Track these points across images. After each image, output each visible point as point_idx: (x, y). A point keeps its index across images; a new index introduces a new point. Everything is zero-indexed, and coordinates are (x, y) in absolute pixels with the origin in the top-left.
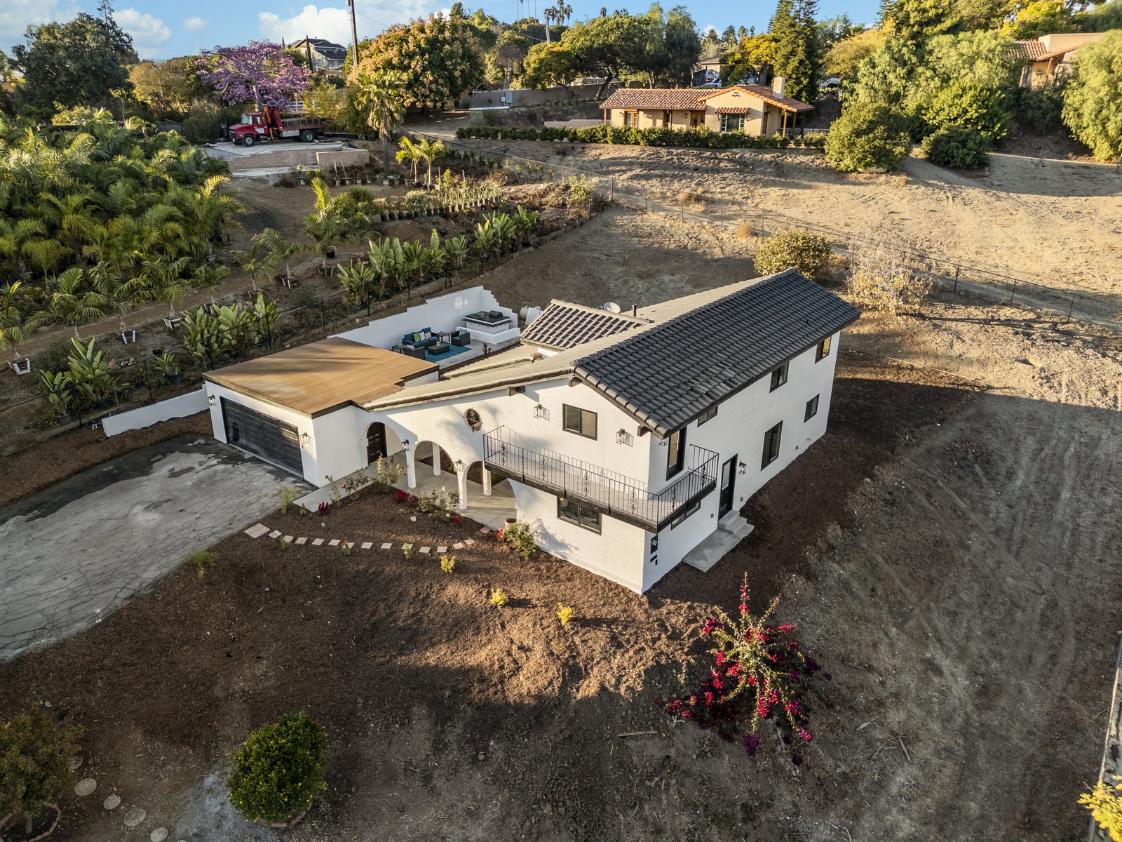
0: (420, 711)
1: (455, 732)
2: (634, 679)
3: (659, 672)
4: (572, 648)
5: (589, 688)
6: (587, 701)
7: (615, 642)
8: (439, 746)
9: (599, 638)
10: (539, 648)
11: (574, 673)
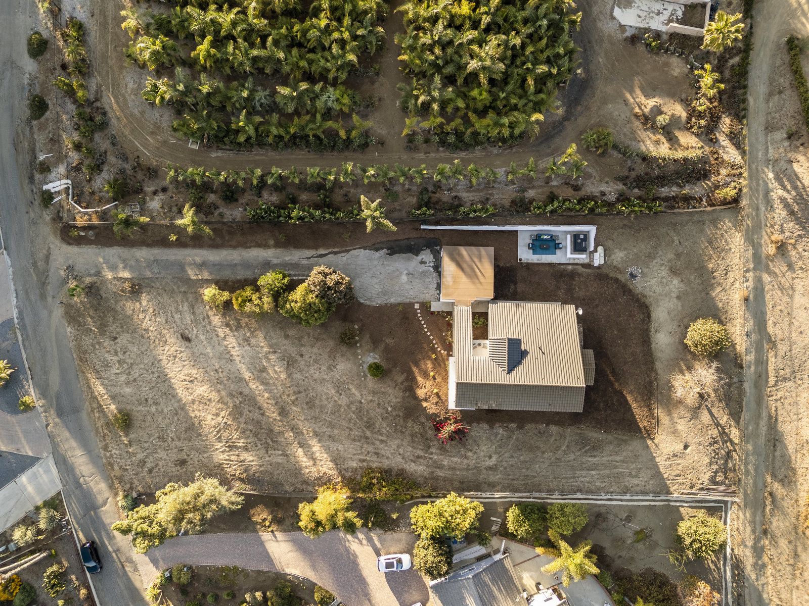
0: (405, 374)
1: (406, 384)
2: (431, 411)
3: (435, 415)
4: (430, 396)
5: (425, 404)
6: (422, 405)
7: (437, 403)
8: (402, 383)
9: (435, 400)
10: (427, 390)
11: (426, 400)
